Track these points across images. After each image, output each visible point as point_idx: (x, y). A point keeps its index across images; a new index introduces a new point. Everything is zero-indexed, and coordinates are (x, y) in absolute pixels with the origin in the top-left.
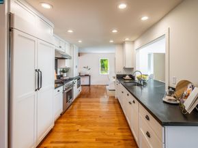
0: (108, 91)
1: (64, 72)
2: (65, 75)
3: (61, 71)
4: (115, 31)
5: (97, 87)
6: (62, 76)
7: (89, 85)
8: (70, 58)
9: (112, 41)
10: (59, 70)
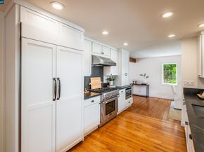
0: (172, 109)
1: (110, 80)
2: (112, 83)
3: (108, 79)
4: (168, 15)
5: (157, 101)
6: (108, 84)
7: (147, 97)
8: (114, 64)
9: (171, 36)
10: (105, 78)
